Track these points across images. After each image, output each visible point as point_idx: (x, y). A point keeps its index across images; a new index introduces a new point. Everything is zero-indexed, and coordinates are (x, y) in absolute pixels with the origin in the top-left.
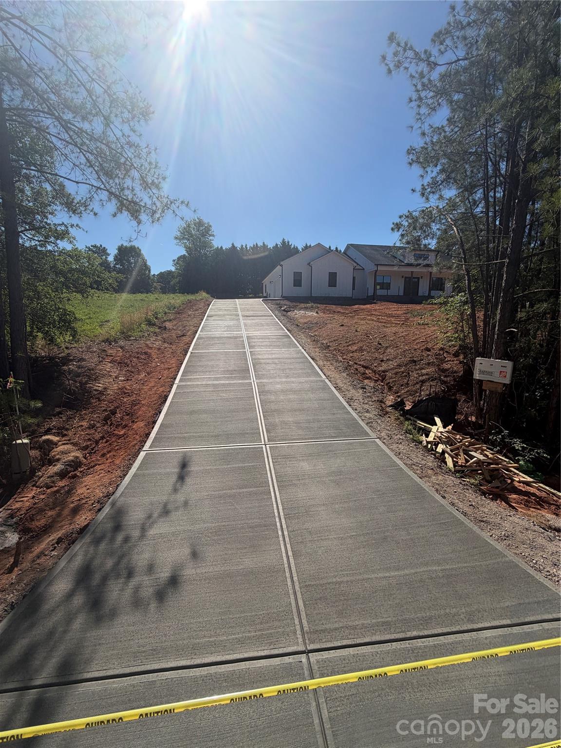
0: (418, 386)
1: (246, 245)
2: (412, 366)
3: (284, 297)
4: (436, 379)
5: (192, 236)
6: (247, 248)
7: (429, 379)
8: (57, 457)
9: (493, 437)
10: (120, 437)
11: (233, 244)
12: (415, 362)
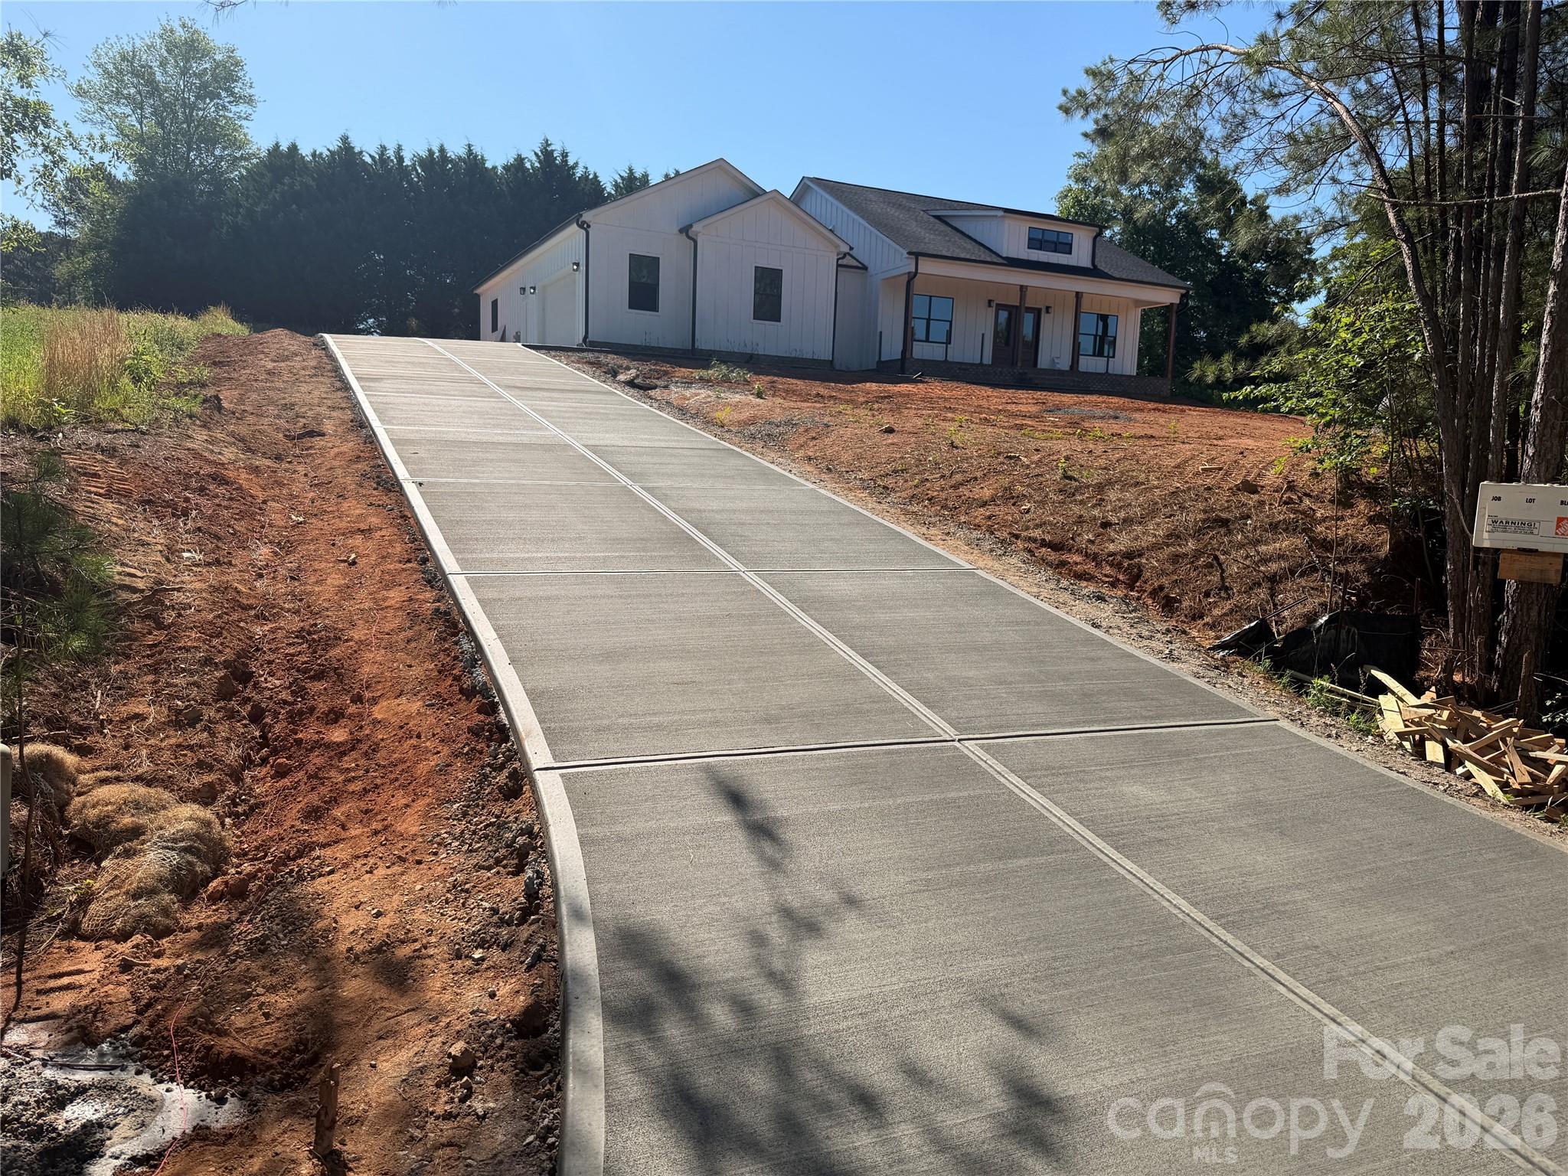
0: (1263, 593)
1: (399, 148)
2: (1215, 538)
3: (593, 344)
4: (1314, 569)
5: (154, 89)
6: (401, 159)
7: (1293, 573)
8: (127, 820)
9: (1553, 718)
10: (341, 751)
11: (345, 139)
12: (1225, 523)
